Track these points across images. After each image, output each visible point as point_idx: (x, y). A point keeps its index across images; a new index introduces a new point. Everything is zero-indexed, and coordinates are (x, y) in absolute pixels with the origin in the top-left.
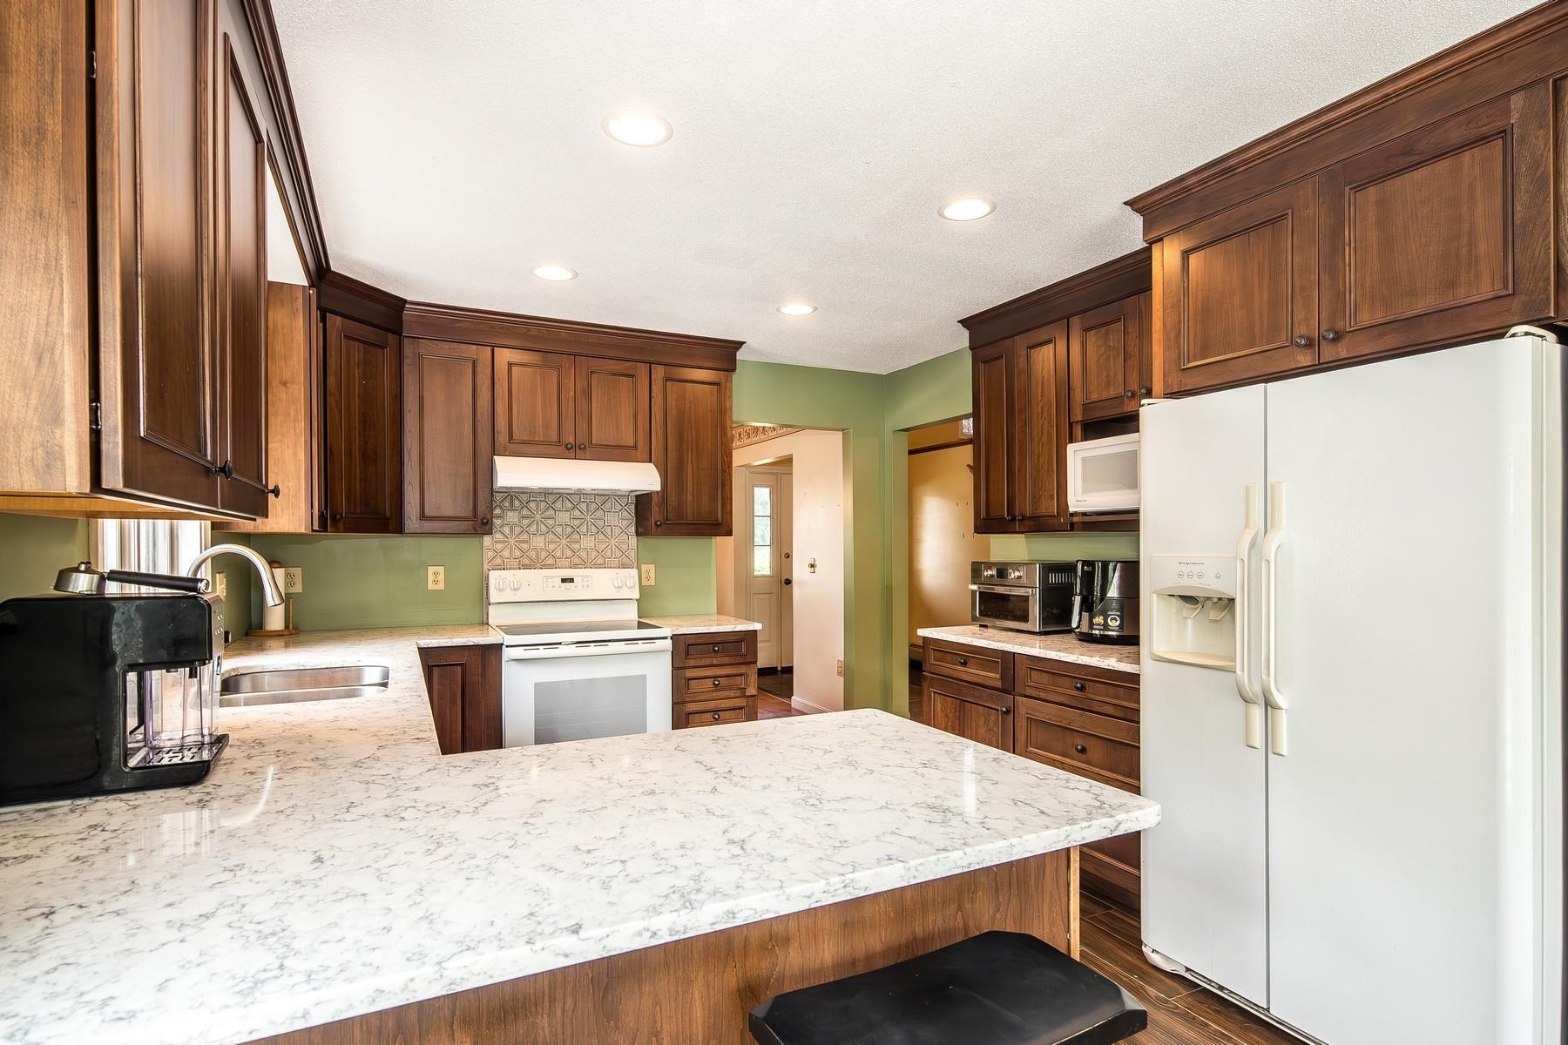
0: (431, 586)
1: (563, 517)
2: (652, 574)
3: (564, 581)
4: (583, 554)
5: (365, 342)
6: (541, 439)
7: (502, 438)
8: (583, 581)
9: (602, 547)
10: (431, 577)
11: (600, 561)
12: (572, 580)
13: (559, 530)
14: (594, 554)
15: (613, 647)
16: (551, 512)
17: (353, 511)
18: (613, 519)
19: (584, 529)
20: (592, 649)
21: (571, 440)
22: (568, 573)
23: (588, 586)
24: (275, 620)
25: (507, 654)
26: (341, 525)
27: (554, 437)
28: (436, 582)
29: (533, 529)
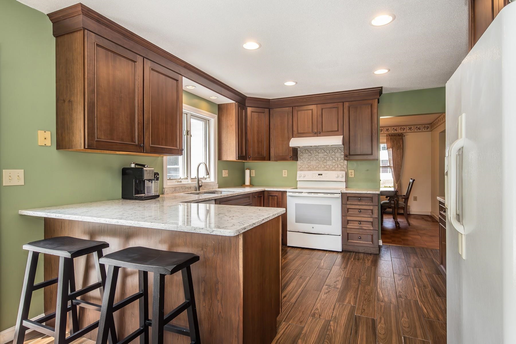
0: (284, 176)
1: (321, 155)
2: (353, 173)
3: (319, 175)
4: (328, 167)
5: (258, 112)
6: (307, 132)
7: (295, 133)
8: (325, 175)
9: (334, 164)
10: (284, 173)
11: (334, 169)
12: (322, 175)
13: (320, 159)
14: (331, 167)
15: (319, 195)
16: (317, 153)
17: (254, 155)
18: (338, 155)
19: (328, 158)
20: (313, 195)
21: (316, 131)
22: (320, 172)
23: (327, 176)
24: (247, 182)
25: (288, 194)
26: (251, 159)
27: (310, 130)
28: (285, 174)
29: (312, 159)
